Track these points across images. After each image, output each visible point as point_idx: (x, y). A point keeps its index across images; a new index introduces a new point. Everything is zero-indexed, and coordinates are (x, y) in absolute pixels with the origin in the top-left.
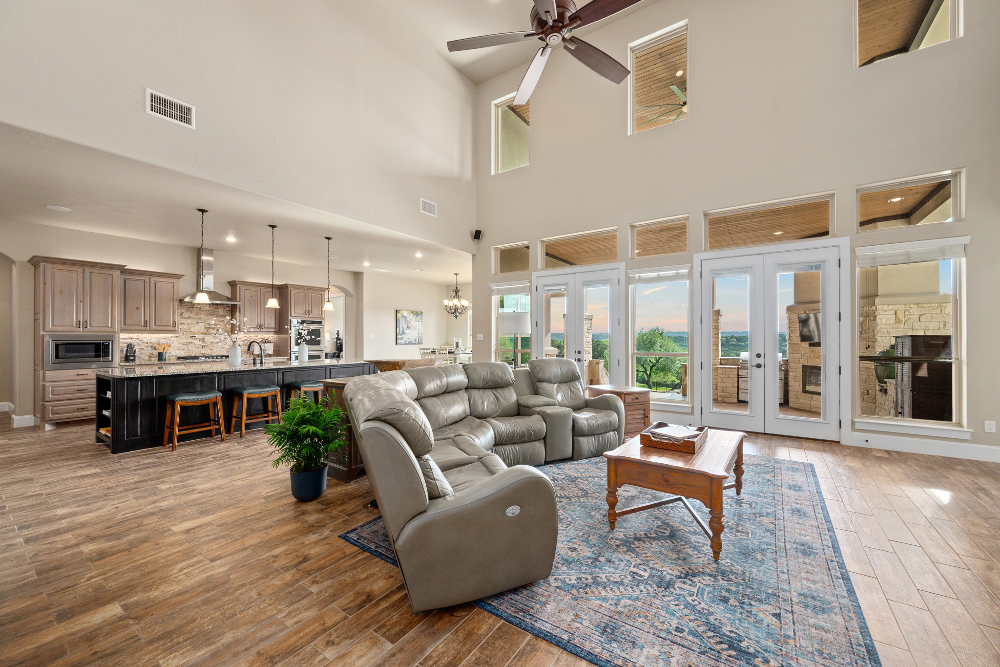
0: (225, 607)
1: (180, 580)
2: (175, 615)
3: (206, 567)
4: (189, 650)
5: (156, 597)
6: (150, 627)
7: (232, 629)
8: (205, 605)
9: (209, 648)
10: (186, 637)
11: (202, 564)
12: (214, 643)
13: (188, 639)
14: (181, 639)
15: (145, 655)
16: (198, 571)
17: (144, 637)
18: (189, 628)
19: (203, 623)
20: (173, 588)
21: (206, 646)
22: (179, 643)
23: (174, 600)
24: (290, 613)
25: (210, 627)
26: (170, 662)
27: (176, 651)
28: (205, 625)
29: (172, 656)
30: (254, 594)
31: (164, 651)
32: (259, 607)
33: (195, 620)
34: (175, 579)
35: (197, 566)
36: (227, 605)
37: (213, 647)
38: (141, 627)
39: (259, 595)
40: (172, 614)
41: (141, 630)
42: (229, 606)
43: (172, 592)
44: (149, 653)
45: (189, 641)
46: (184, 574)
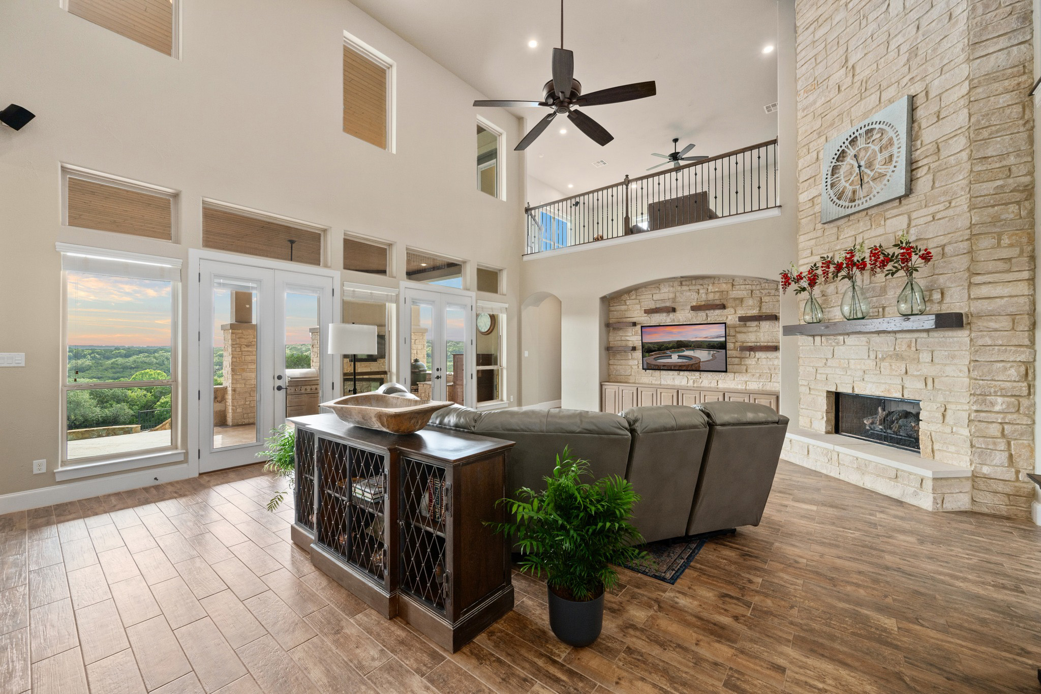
0: (823, 621)
1: (835, 679)
2: (865, 650)
3: (797, 669)
4: (874, 620)
5: (870, 684)
6: (892, 660)
7: (835, 607)
8: (835, 636)
9: (859, 609)
10: (869, 628)
11: (797, 676)
12: (854, 610)
13: (869, 626)
14: (873, 630)
15: (905, 642)
16: (808, 672)
17: (901, 656)
18: (862, 631)
19: (849, 626)
20: (848, 677)
21: (860, 612)
22: (877, 629)
23: (857, 664)
24: (791, 584)
25: (847, 619)
26: (890, 624)
27: (882, 626)
28: (849, 623)
29: (886, 626)
30: (795, 611)
31: (891, 634)
32: (803, 602)
33: (853, 633)
34: (838, 685)
35: (803, 678)
36: (821, 621)
37: (857, 609)
38: (900, 667)
39: (792, 607)
40: (867, 654)
41: (900, 664)
42: (820, 619)
43: (852, 674)
44: (902, 641)
45: (869, 624)
46: (824, 682)
